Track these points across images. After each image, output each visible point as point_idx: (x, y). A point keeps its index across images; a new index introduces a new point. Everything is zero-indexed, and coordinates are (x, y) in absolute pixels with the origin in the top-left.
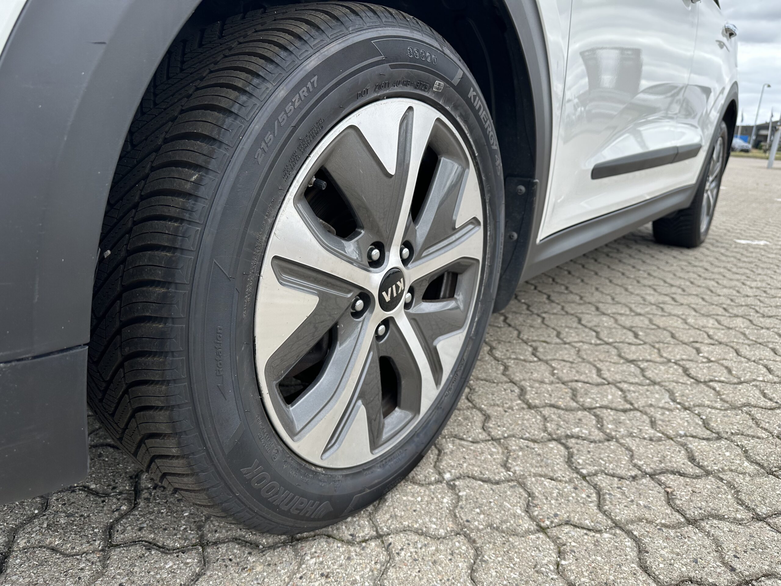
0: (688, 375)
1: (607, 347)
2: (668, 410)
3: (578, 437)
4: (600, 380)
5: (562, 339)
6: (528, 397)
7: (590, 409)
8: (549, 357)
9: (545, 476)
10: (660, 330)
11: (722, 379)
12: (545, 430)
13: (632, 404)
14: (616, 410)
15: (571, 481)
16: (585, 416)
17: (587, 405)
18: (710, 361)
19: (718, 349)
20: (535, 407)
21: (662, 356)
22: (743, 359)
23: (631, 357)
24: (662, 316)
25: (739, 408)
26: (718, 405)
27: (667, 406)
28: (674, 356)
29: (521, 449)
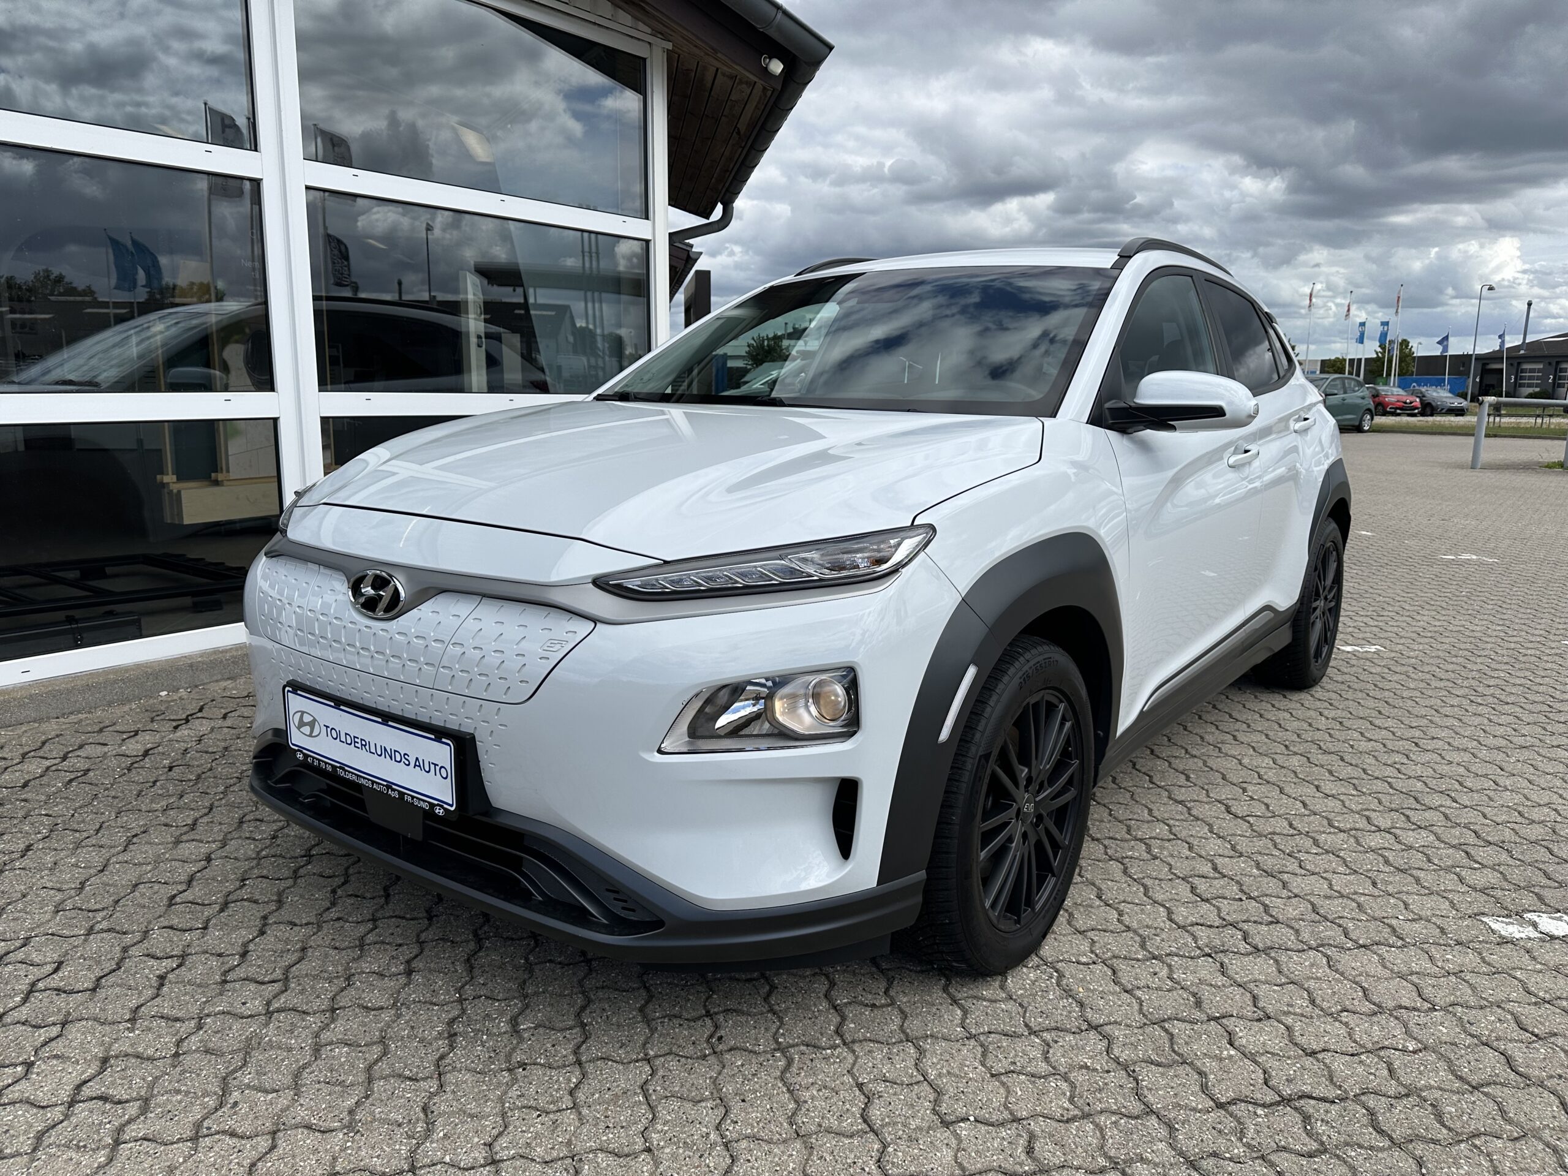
0: (1229, 812)
1: (1160, 789)
2: (1205, 838)
3: (1131, 858)
4: (1150, 818)
5: (1117, 785)
6: (1091, 832)
7: (1141, 840)
8: (1106, 801)
9: (1108, 880)
10: (1212, 772)
11: (1259, 814)
12: (1106, 854)
13: (1175, 835)
14: (1162, 840)
15: (1126, 882)
16: (1137, 844)
17: (1139, 837)
18: (1252, 799)
19: (1263, 788)
20: (1097, 840)
21: (1209, 797)
22: (1284, 796)
23: (1180, 798)
24: (1217, 757)
25: (1266, 837)
26: (1248, 834)
27: (1204, 836)
28: (1221, 796)
29: (1090, 865)
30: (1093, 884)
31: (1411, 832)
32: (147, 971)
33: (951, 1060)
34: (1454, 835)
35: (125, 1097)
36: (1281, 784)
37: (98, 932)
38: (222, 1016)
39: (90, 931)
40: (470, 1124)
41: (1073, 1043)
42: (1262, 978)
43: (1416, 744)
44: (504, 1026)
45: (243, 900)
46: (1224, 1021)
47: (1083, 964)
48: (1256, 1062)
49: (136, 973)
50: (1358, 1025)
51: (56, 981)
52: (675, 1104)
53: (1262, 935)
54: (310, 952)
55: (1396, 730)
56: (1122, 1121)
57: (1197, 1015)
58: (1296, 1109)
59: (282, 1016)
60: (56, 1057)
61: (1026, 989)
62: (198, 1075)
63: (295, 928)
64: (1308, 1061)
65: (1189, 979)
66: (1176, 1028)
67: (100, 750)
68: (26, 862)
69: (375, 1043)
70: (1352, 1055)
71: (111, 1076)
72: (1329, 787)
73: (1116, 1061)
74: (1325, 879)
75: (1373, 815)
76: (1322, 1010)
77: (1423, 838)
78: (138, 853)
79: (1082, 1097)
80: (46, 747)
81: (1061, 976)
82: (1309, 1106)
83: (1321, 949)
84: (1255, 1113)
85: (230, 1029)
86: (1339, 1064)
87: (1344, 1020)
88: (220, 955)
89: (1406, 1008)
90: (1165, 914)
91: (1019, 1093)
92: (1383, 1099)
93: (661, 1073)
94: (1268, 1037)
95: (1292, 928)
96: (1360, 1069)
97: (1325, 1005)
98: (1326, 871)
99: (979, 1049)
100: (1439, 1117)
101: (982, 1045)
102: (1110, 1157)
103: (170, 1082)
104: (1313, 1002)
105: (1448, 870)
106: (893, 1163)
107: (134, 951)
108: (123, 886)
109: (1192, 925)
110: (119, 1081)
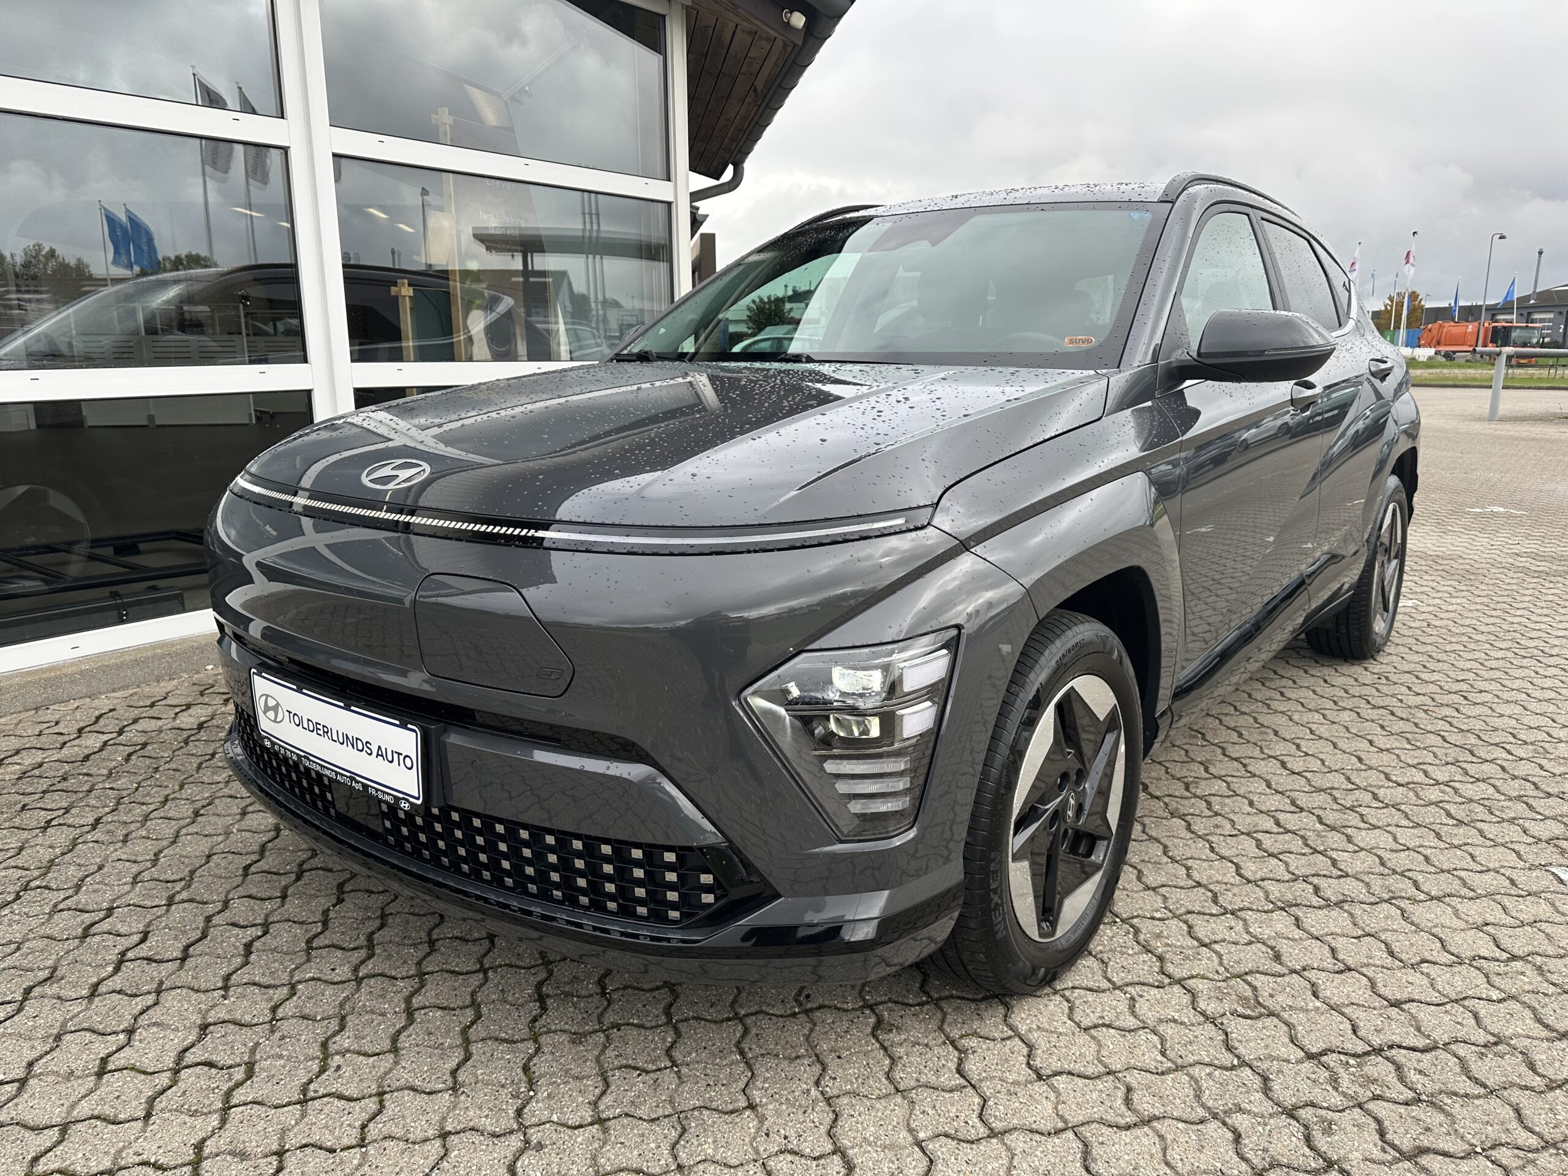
30: (1159, 842)
31: (1469, 786)
32: (233, 939)
33: (1039, 1016)
34: (1513, 788)
35: (230, 1062)
36: (1335, 740)
37: (179, 903)
38: (313, 983)
39: (170, 901)
40: (573, 1084)
41: (1158, 996)
42: (1339, 931)
43: (1465, 698)
44: (593, 988)
45: (317, 868)
46: (1306, 973)
47: (1159, 919)
48: (1342, 1014)
49: (222, 942)
50: (1439, 976)
51: (144, 950)
52: (772, 1062)
53: (1332, 889)
54: (390, 920)
55: (1443, 684)
56: (1217, 1073)
57: (1278, 968)
58: (1387, 1059)
59: (372, 981)
60: (154, 1024)
61: (1104, 946)
62: (299, 1040)
63: (372, 896)
64: (1394, 1012)
65: (1266, 933)
66: (1259, 980)
67: (154, 724)
68: (98, 835)
69: (467, 1007)
70: (1438, 1005)
71: (212, 1042)
72: (1382, 742)
73: (1203, 1014)
74: (1389, 832)
75: (1429, 768)
76: (1401, 961)
77: (1482, 790)
78: (209, 823)
79: (1173, 1050)
80: (102, 722)
81: (1137, 931)
82: (1400, 1055)
83: (1393, 901)
84: (1347, 1062)
85: (323, 995)
86: (1425, 1014)
87: (1425, 971)
88: (302, 923)
89: (1485, 958)
90: (1234, 869)
91: (1111, 1047)
92: (1473, 1048)
93: (754, 1031)
94: (1352, 988)
95: (1363, 881)
96: (1447, 1018)
97: (1404, 957)
98: (1389, 825)
99: (1065, 1003)
100: (1532, 1066)
101: (1068, 1001)
102: (1209, 1108)
103: (272, 1047)
104: (1391, 953)
105: (1512, 821)
106: (995, 1117)
107: (216, 920)
108: (196, 857)
109: (1263, 880)
110: (221, 1048)
